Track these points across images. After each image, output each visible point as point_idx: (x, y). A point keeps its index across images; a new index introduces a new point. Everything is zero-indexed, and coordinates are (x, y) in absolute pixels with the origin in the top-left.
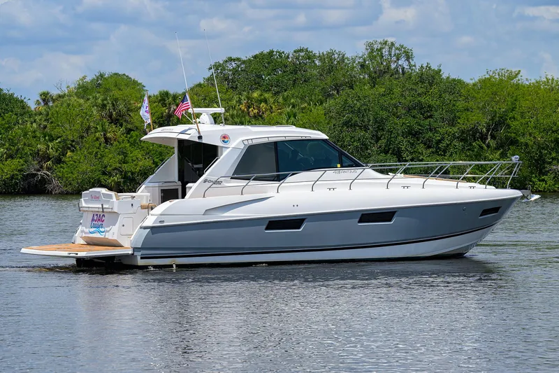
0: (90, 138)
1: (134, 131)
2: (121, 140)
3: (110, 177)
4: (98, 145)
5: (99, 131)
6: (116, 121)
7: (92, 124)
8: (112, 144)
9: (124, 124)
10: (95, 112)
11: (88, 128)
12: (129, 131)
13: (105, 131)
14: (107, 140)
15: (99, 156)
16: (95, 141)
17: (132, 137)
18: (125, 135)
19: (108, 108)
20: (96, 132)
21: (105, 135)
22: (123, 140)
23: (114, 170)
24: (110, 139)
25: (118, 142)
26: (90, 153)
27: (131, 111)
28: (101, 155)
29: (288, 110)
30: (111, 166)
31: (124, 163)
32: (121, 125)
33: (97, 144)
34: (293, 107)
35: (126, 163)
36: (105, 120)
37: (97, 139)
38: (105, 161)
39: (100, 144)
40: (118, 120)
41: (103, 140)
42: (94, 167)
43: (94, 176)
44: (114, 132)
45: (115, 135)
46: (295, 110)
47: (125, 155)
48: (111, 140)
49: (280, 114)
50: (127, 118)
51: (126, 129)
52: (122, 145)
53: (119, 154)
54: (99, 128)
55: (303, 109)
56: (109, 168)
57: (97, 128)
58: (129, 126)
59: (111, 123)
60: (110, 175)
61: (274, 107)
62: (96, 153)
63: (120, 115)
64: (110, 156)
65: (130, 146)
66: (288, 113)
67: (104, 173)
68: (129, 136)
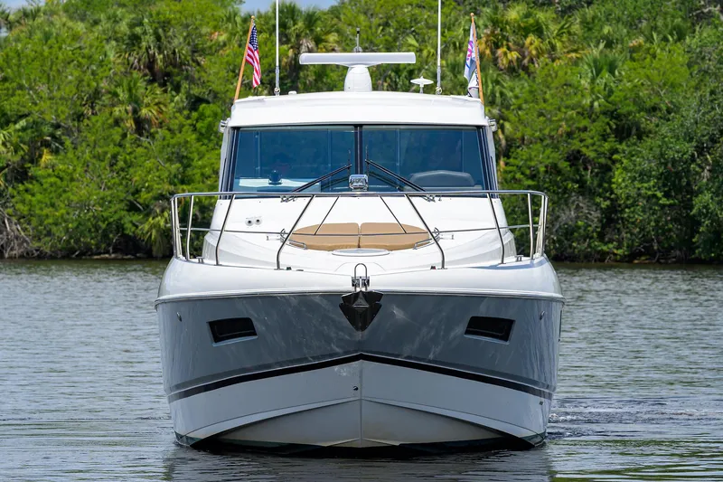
0: (100, 120)
1: (208, 102)
2: (174, 124)
3: (147, 215)
4: (117, 138)
5: (122, 103)
6: (164, 76)
7: (104, 85)
8: (152, 136)
9: (185, 85)
10: (112, 56)
11: (96, 94)
12: (195, 103)
13: (136, 102)
14: (141, 125)
15: (121, 164)
16: (111, 127)
17: (201, 117)
18: (186, 112)
19: (144, 44)
20: (113, 105)
21: (135, 111)
22: (181, 126)
23: (156, 198)
24: (148, 121)
25: (169, 130)
26: (99, 158)
27: (203, 52)
28: (125, 162)
29: (596, 52)
30: (149, 189)
31: (182, 182)
32: (177, 88)
33: (116, 134)
34: (609, 45)
35: (189, 184)
36: (136, 74)
37: (117, 122)
38: (137, 176)
39: (124, 136)
40: (168, 74)
41: (130, 124)
42: (110, 192)
43: (105, 214)
44: (160, 104)
45: (161, 112)
46: (614, 54)
47: (185, 161)
48: (150, 126)
49: (576, 63)
50: (193, 70)
51: (189, 96)
52: (179, 138)
53: (169, 160)
54: (123, 95)
55: (633, 50)
56: (144, 196)
57: (115, 95)
58: (196, 91)
59: (151, 82)
60: (147, 211)
61: (559, 45)
62: (114, 157)
63: (174, 62)
64: (148, 164)
65: (198, 140)
66: (595, 61)
67: (132, 208)
68: (195, 115)
